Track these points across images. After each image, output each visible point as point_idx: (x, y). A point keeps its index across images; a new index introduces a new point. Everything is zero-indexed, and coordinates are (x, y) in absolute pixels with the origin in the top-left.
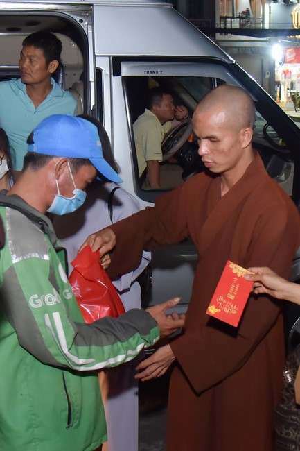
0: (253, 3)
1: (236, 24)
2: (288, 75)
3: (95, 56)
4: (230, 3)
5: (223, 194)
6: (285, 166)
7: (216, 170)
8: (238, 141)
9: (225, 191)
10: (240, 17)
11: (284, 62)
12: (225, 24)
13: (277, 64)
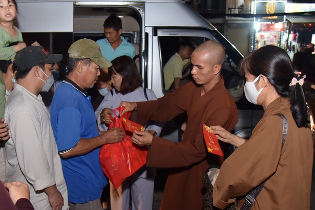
0: (246, 1)
1: (237, 12)
2: (263, 37)
3: (145, 27)
4: (234, 1)
5: (202, 95)
6: (240, 82)
7: (199, 83)
8: (212, 71)
9: (203, 94)
10: (239, 8)
11: (261, 30)
12: (231, 11)
13: (257, 32)
